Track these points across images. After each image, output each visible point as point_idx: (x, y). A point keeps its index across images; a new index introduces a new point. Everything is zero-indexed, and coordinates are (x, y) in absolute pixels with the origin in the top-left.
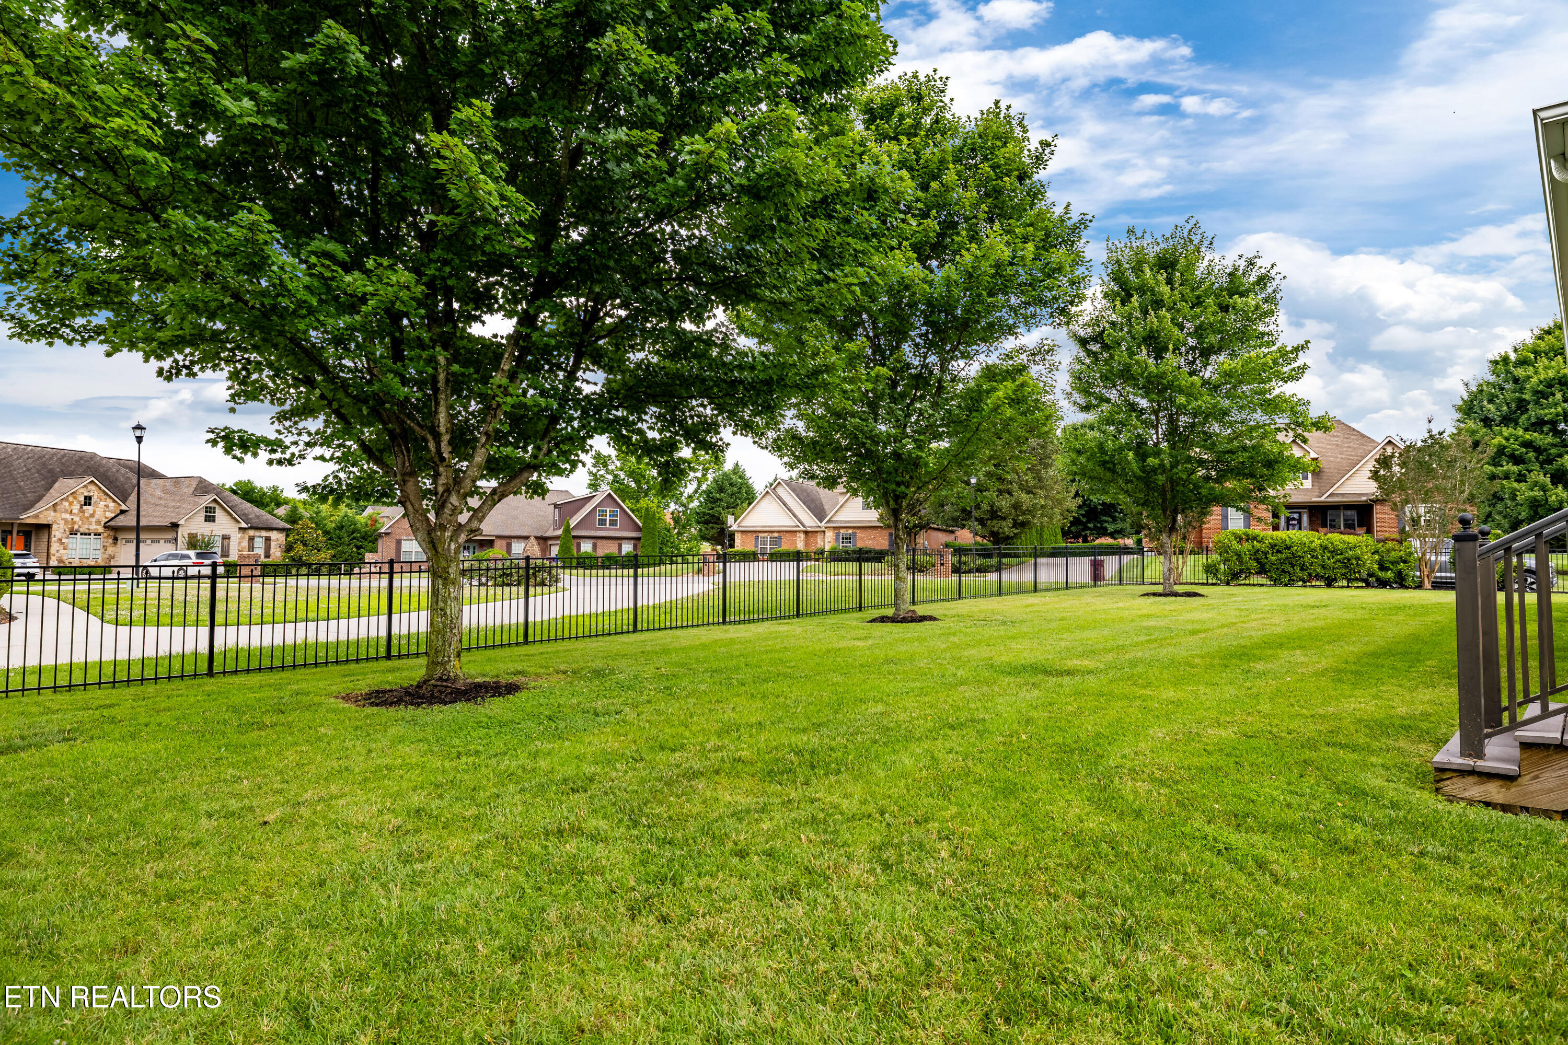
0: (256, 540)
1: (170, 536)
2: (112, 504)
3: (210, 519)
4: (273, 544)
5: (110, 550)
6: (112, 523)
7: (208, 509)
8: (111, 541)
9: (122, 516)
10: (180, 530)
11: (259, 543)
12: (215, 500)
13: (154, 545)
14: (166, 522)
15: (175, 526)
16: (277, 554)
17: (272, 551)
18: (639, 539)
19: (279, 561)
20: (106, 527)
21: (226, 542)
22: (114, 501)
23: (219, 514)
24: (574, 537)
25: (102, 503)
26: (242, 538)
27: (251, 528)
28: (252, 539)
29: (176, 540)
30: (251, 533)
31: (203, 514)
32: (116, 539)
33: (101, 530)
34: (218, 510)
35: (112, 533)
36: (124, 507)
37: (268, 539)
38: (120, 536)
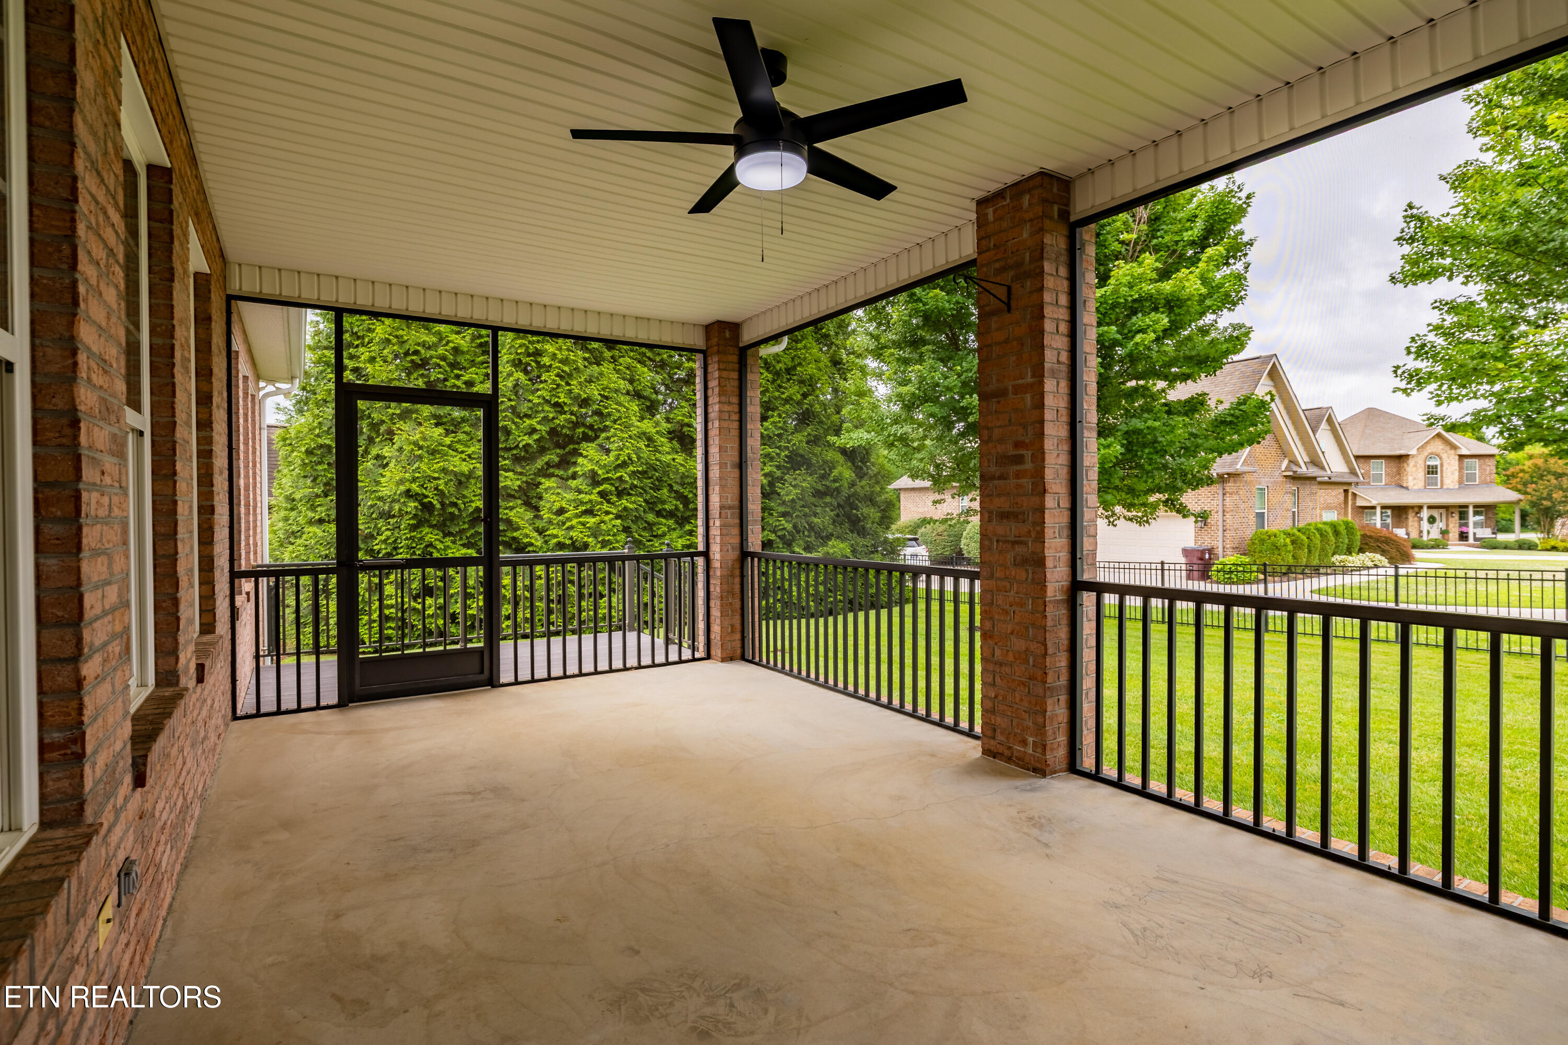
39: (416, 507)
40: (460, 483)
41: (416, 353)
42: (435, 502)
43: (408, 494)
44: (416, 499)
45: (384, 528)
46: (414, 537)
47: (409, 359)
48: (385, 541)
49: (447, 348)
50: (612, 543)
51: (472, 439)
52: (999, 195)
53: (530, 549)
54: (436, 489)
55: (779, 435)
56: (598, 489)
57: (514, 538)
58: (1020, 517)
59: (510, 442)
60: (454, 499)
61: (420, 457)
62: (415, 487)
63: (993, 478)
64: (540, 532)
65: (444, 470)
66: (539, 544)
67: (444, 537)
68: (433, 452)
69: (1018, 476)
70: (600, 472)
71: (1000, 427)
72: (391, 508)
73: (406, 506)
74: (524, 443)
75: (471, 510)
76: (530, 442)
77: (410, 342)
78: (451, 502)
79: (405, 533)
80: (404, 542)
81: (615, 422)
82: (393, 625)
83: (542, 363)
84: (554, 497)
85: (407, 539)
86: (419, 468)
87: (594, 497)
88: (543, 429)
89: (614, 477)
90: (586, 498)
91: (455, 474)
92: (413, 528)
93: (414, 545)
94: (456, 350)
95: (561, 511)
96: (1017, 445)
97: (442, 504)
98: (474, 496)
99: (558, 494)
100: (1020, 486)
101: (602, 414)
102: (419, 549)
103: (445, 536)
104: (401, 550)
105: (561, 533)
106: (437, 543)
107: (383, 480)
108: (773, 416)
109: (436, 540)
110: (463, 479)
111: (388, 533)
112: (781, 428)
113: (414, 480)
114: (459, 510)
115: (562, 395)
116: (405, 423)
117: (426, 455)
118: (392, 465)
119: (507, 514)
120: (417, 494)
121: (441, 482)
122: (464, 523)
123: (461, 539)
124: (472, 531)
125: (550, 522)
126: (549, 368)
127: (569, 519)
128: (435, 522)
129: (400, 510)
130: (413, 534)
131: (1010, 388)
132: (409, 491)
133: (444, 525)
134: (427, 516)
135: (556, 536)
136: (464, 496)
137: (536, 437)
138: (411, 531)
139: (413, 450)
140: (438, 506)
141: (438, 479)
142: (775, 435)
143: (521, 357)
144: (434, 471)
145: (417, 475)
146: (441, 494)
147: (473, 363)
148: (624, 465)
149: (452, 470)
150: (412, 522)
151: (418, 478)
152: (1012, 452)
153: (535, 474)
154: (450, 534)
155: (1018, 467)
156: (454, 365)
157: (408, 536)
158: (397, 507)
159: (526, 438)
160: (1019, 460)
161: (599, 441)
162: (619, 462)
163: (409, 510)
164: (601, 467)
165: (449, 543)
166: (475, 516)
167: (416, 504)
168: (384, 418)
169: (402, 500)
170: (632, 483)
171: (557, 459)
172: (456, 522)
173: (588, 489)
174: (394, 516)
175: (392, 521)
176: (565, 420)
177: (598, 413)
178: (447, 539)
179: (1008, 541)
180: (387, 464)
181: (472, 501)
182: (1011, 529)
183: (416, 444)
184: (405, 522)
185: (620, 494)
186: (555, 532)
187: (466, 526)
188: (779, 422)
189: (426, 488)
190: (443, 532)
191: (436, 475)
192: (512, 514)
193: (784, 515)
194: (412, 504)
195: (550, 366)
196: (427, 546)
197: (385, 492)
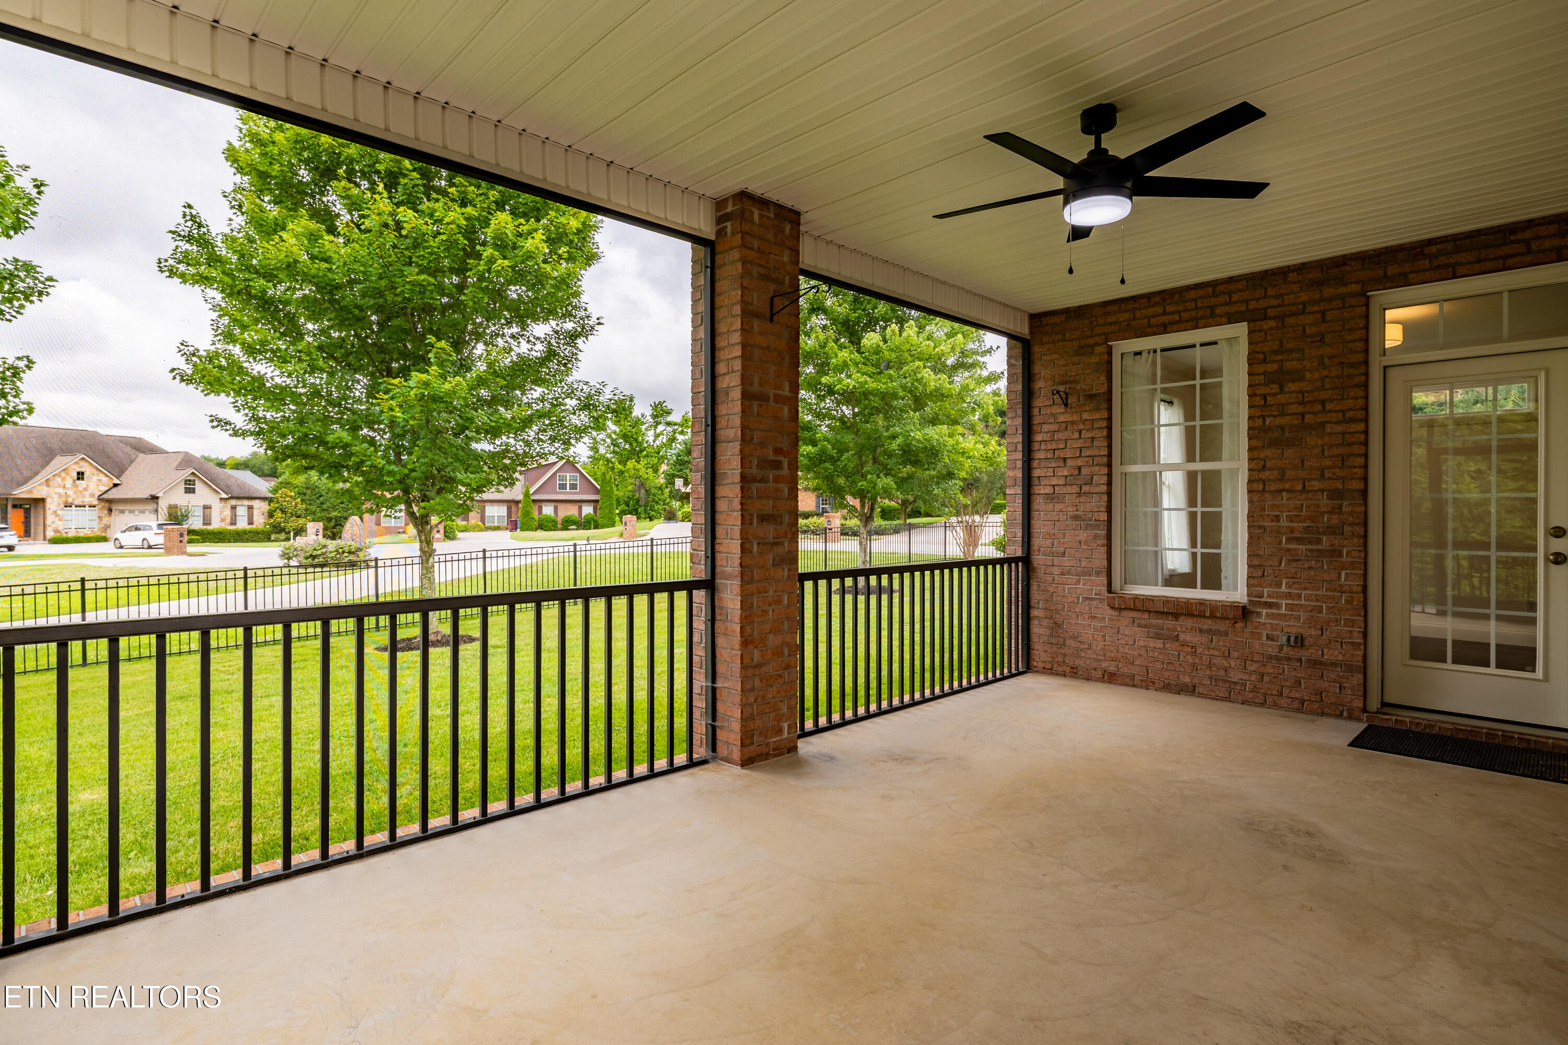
0: (238, 508)
1: (152, 506)
2: (105, 479)
3: (190, 490)
4: (256, 512)
5: (106, 520)
6: (105, 496)
7: (188, 482)
8: (106, 512)
9: (114, 490)
10: (160, 501)
11: (242, 511)
12: (193, 473)
13: (141, 515)
14: (146, 495)
15: (154, 498)
16: (260, 521)
17: (255, 518)
18: (597, 501)
19: (261, 527)
20: (100, 499)
21: (207, 511)
22: (107, 476)
23: (199, 486)
24: (534, 501)
25: (95, 478)
26: (224, 507)
27: (231, 498)
28: (234, 508)
29: (157, 511)
30: (233, 502)
31: (183, 486)
32: (110, 510)
33: (95, 502)
34: (197, 482)
35: (107, 505)
36: (116, 481)
37: (250, 508)
38: (114, 507)
52: (762, 202)
58: (779, 519)
63: (754, 480)
69: (776, 480)
71: (762, 430)
96: (777, 451)
100: (778, 490)
131: (771, 396)
152: (771, 457)
155: (777, 472)
160: (777, 465)
179: (768, 543)
182: (770, 531)
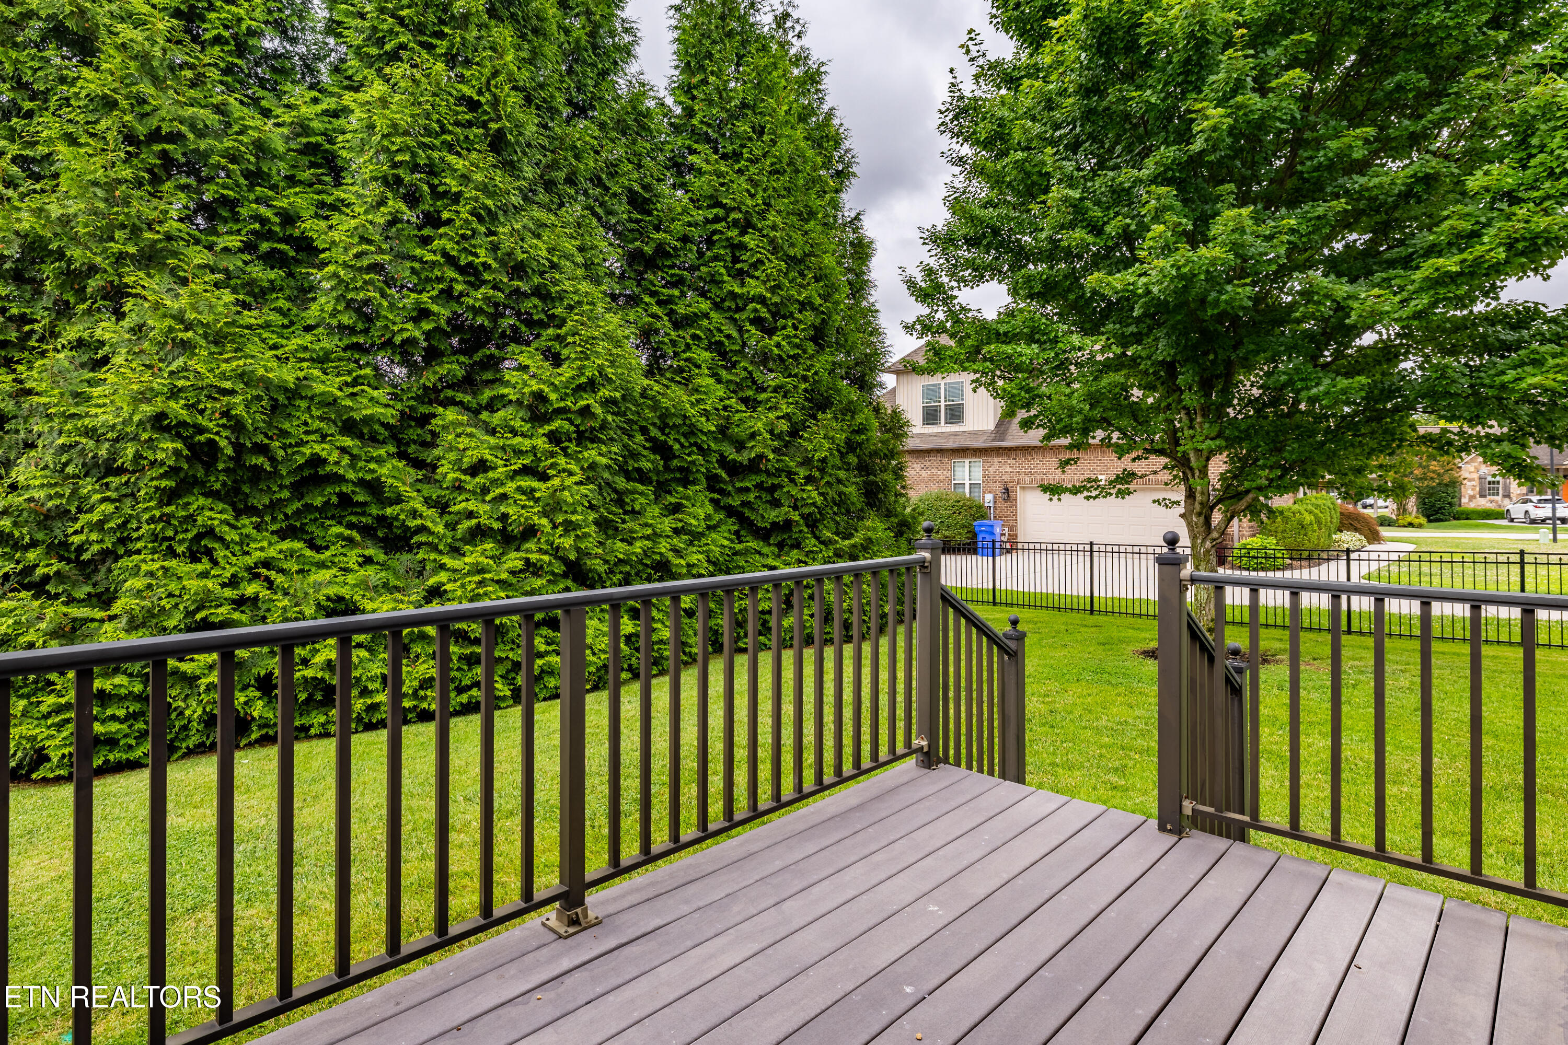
39: (177, 453)
40: (275, 406)
41: (175, 137)
42: (223, 443)
43: (159, 422)
44: (179, 435)
45: (96, 497)
46: (170, 516)
47: (157, 148)
48: (99, 525)
49: (245, 139)
50: (580, 527)
51: (292, 323)
53: (423, 538)
54: (226, 414)
55: (795, 357)
56: (547, 428)
57: (381, 519)
59: (375, 333)
60: (260, 438)
61: (186, 347)
62: (176, 408)
64: (442, 507)
65: (244, 377)
66: (440, 529)
67: (237, 518)
68: (218, 339)
70: (553, 396)
72: (113, 455)
73: (154, 449)
74: (406, 335)
75: (301, 460)
76: (417, 334)
77: (163, 113)
78: (255, 444)
79: (147, 508)
80: (145, 527)
81: (571, 308)
82: (121, 713)
83: (441, 189)
84: (467, 440)
85: (152, 520)
86: (185, 369)
87: (541, 443)
88: (443, 311)
89: (574, 408)
90: (526, 444)
91: (266, 384)
92: (168, 497)
93: (170, 533)
94: (261, 147)
95: (480, 467)
97: (239, 448)
98: (307, 433)
99: (470, 435)
101: (549, 294)
102: (181, 542)
103: (238, 514)
104: (139, 545)
105: (483, 508)
106: (226, 528)
107: (96, 391)
108: (784, 328)
109: (222, 522)
110: (282, 399)
111: (109, 508)
112: (797, 346)
113: (174, 393)
114: (272, 459)
115: (482, 252)
116: (149, 275)
117: (203, 342)
118: (118, 360)
119: (373, 471)
120: (183, 424)
121: (238, 399)
122: (281, 487)
123: (274, 519)
124: (297, 505)
125: (458, 487)
126: (456, 198)
127: (495, 482)
128: (217, 486)
129: (138, 456)
130: (167, 510)
132: (162, 416)
133: (237, 491)
134: (200, 473)
135: (470, 515)
136: (284, 434)
137: (427, 326)
138: (161, 504)
139: (171, 329)
140: (229, 451)
141: (232, 392)
142: (789, 356)
143: (400, 172)
144: (223, 376)
145: (181, 383)
146: (238, 426)
147: (291, 180)
148: (591, 386)
149: (262, 379)
150: (164, 483)
151: (181, 390)
153: (416, 398)
154: (251, 511)
156: (255, 177)
157: (157, 513)
158: (130, 450)
159: (409, 326)
161: (543, 343)
162: (583, 380)
163: (161, 456)
164: (556, 388)
165: (250, 530)
166: (306, 473)
167: (179, 445)
168: (98, 259)
169: (145, 436)
170: (604, 421)
171: (460, 373)
172: (263, 486)
173: (526, 427)
174: (120, 471)
175: (115, 481)
176: (486, 299)
177: (540, 293)
178: (245, 521)
180: (105, 360)
181: (302, 443)
183: (179, 317)
184: (147, 484)
185: (584, 437)
186: (471, 506)
187: (286, 494)
188: (795, 336)
189: (202, 412)
190: (233, 505)
191: (228, 385)
192: (384, 471)
193: (809, 479)
194: (170, 445)
195: (459, 195)
196: (199, 537)
197: (103, 417)
